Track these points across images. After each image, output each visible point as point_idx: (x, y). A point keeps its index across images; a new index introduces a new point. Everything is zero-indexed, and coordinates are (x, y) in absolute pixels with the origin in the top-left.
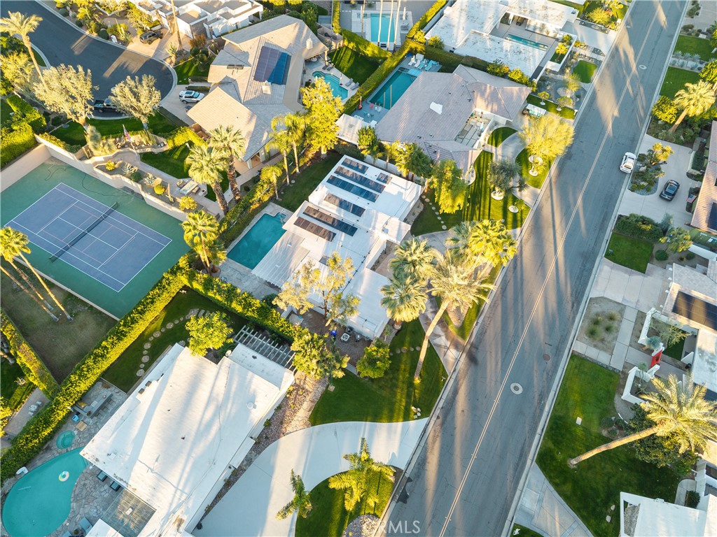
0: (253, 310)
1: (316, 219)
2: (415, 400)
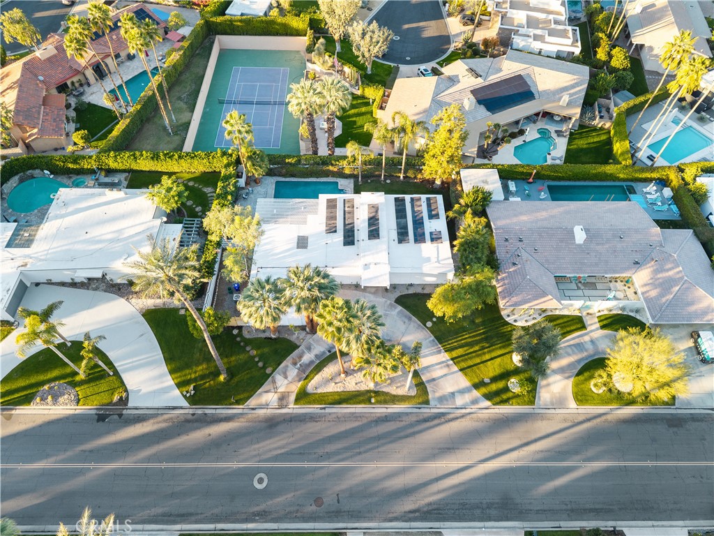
1: (344, 211)
2: (201, 385)
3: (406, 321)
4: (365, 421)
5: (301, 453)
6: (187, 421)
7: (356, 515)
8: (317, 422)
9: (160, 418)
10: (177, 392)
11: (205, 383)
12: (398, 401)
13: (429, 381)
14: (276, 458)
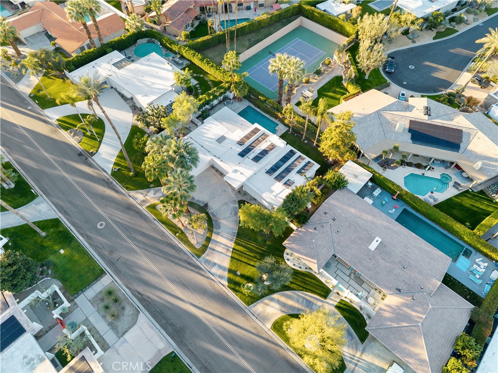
1: (258, 138)
2: (122, 170)
3: (233, 214)
4: (164, 239)
5: (126, 228)
6: (104, 180)
7: (118, 272)
8: (146, 222)
9: (96, 171)
10: (112, 166)
11: (124, 170)
12: (187, 244)
13: (210, 248)
14: (115, 222)
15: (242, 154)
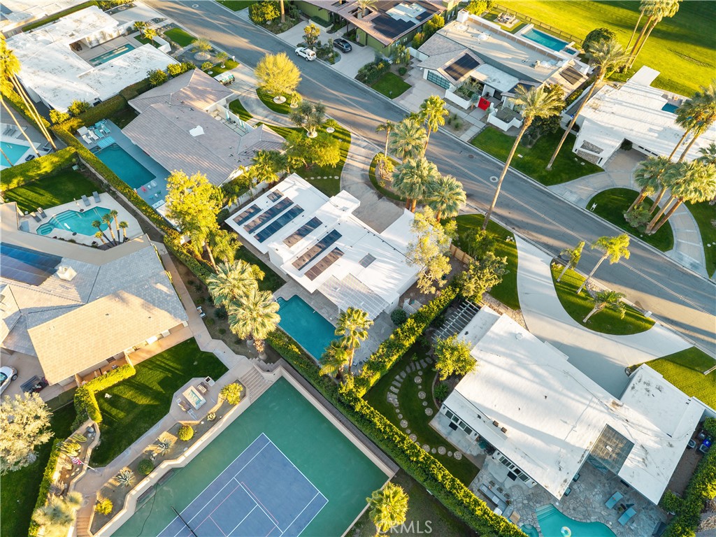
0: (417, 326)
1: (310, 261)
7: (457, 144)
13: (370, 159)
15: (334, 236)
